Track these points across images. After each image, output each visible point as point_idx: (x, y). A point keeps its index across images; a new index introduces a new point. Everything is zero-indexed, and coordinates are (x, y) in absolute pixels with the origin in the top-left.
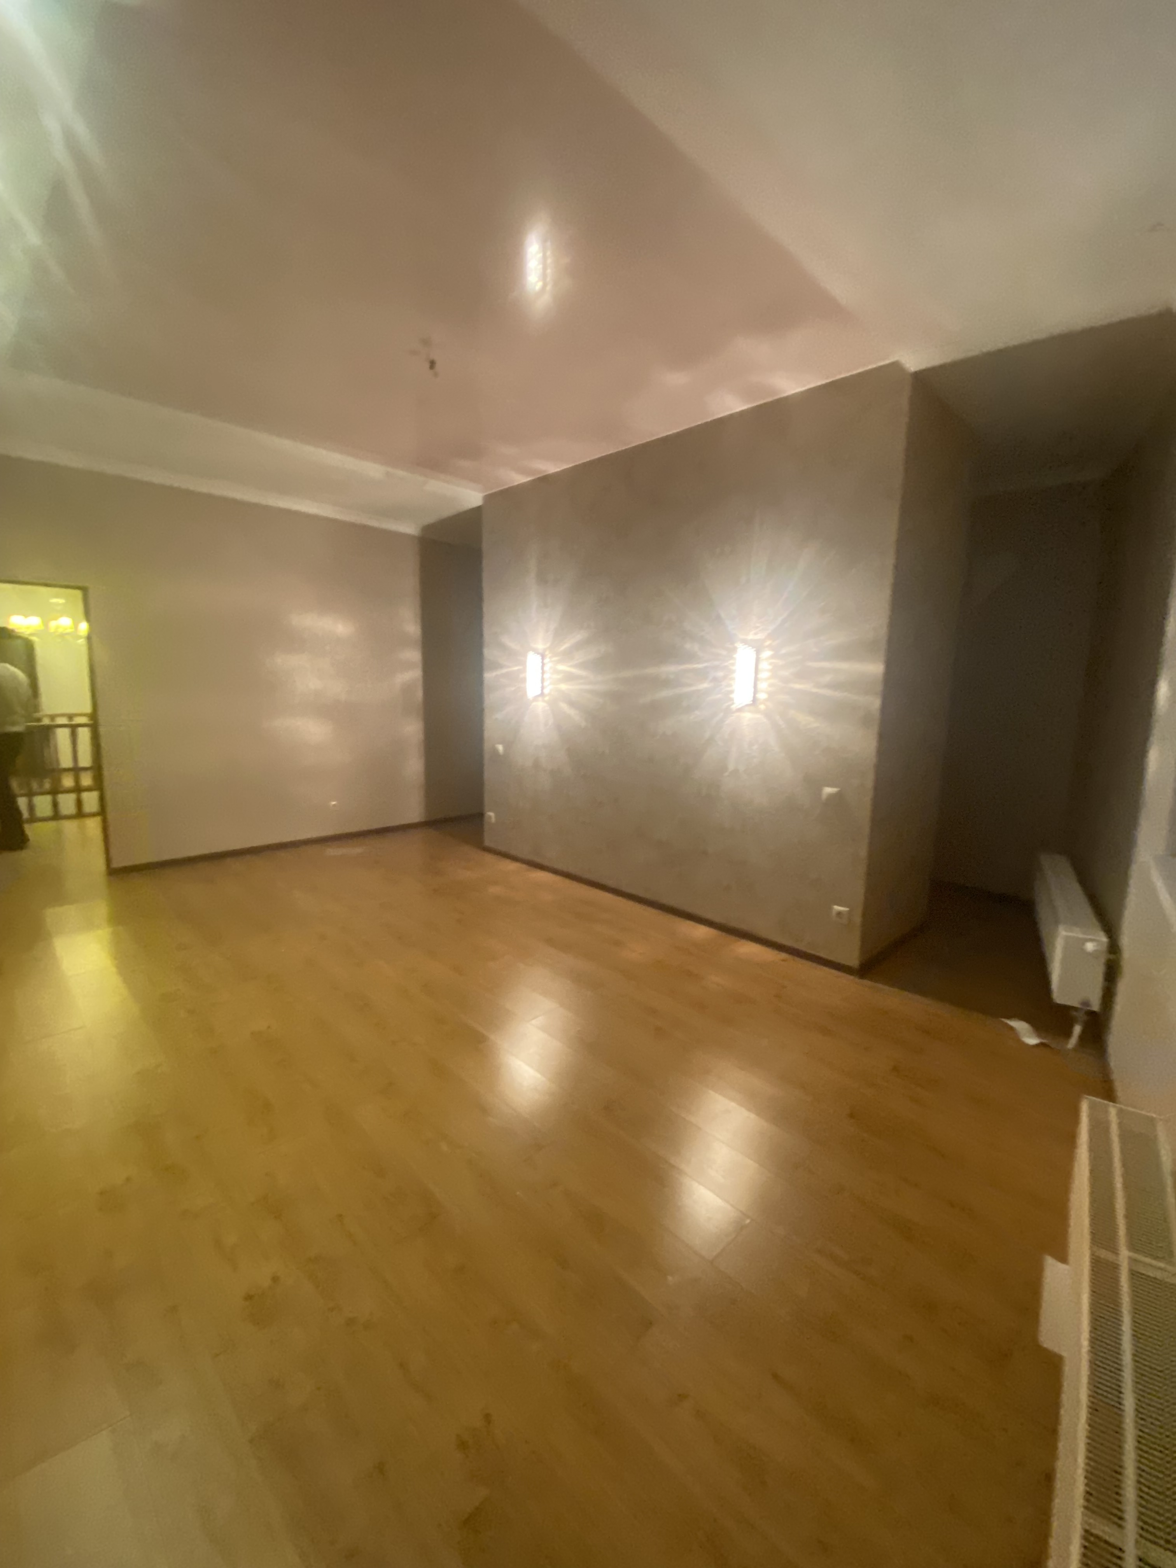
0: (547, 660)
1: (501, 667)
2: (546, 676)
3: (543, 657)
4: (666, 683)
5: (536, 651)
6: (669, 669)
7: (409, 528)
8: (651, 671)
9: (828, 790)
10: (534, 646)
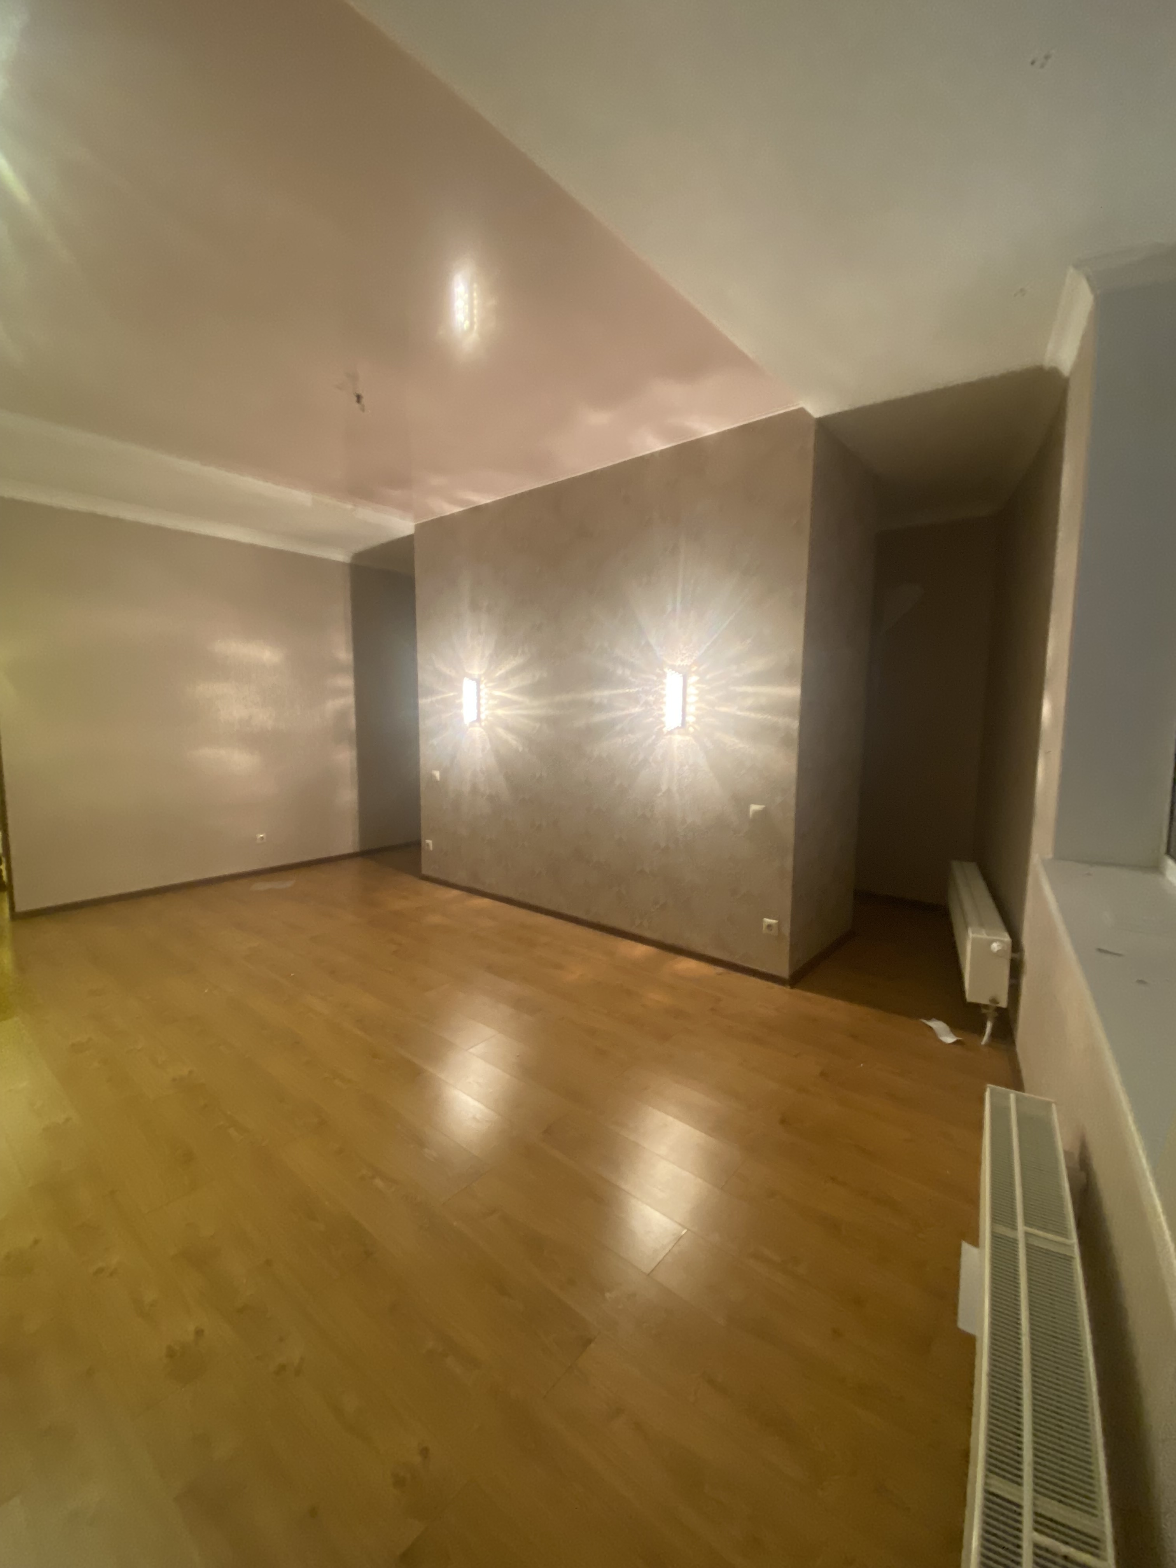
0: (482, 686)
1: (436, 693)
2: (482, 701)
3: (478, 683)
4: (600, 707)
5: (471, 678)
6: (601, 694)
7: (341, 556)
8: (587, 695)
9: (754, 808)
10: (470, 672)
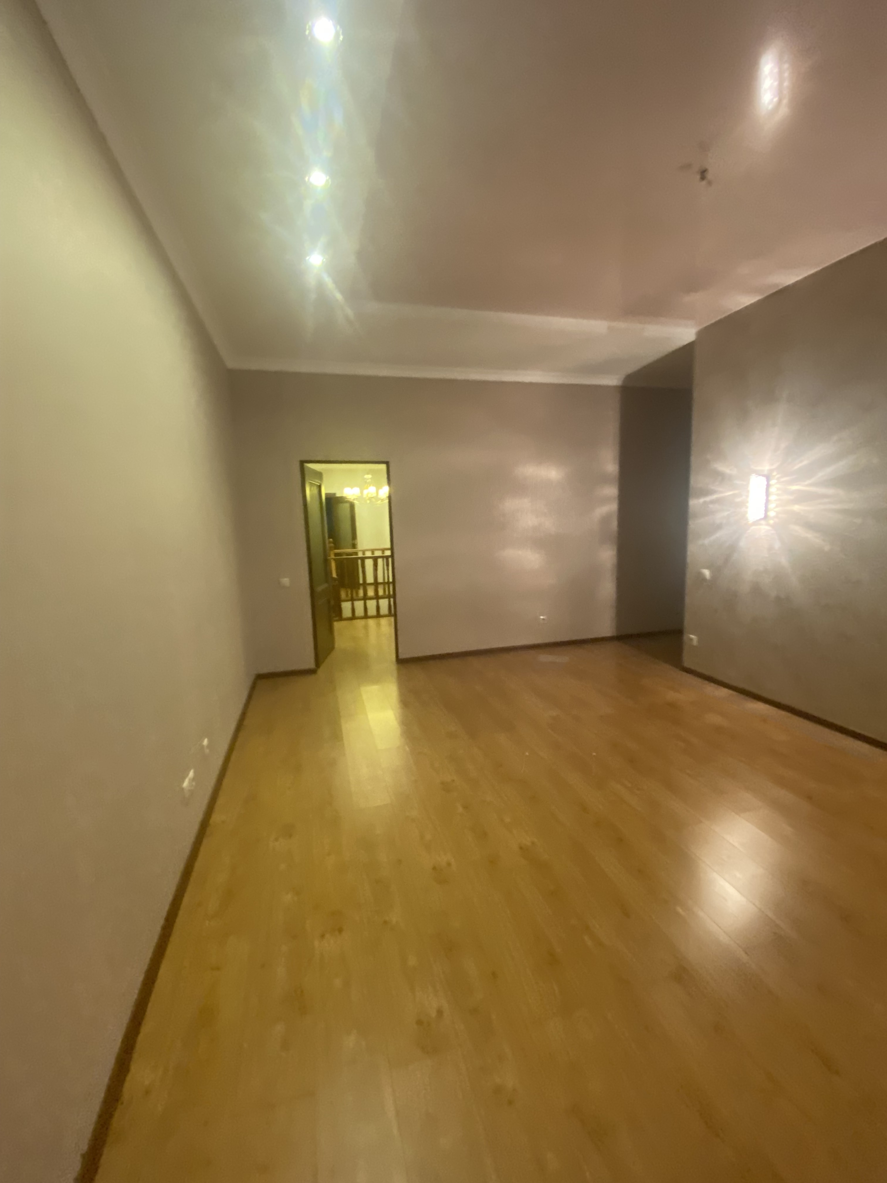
0: (772, 482)
1: (713, 492)
2: (772, 498)
3: (768, 478)
5: (759, 473)
7: (613, 380)
10: (759, 468)
